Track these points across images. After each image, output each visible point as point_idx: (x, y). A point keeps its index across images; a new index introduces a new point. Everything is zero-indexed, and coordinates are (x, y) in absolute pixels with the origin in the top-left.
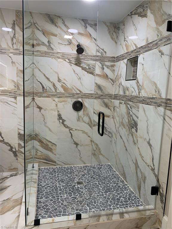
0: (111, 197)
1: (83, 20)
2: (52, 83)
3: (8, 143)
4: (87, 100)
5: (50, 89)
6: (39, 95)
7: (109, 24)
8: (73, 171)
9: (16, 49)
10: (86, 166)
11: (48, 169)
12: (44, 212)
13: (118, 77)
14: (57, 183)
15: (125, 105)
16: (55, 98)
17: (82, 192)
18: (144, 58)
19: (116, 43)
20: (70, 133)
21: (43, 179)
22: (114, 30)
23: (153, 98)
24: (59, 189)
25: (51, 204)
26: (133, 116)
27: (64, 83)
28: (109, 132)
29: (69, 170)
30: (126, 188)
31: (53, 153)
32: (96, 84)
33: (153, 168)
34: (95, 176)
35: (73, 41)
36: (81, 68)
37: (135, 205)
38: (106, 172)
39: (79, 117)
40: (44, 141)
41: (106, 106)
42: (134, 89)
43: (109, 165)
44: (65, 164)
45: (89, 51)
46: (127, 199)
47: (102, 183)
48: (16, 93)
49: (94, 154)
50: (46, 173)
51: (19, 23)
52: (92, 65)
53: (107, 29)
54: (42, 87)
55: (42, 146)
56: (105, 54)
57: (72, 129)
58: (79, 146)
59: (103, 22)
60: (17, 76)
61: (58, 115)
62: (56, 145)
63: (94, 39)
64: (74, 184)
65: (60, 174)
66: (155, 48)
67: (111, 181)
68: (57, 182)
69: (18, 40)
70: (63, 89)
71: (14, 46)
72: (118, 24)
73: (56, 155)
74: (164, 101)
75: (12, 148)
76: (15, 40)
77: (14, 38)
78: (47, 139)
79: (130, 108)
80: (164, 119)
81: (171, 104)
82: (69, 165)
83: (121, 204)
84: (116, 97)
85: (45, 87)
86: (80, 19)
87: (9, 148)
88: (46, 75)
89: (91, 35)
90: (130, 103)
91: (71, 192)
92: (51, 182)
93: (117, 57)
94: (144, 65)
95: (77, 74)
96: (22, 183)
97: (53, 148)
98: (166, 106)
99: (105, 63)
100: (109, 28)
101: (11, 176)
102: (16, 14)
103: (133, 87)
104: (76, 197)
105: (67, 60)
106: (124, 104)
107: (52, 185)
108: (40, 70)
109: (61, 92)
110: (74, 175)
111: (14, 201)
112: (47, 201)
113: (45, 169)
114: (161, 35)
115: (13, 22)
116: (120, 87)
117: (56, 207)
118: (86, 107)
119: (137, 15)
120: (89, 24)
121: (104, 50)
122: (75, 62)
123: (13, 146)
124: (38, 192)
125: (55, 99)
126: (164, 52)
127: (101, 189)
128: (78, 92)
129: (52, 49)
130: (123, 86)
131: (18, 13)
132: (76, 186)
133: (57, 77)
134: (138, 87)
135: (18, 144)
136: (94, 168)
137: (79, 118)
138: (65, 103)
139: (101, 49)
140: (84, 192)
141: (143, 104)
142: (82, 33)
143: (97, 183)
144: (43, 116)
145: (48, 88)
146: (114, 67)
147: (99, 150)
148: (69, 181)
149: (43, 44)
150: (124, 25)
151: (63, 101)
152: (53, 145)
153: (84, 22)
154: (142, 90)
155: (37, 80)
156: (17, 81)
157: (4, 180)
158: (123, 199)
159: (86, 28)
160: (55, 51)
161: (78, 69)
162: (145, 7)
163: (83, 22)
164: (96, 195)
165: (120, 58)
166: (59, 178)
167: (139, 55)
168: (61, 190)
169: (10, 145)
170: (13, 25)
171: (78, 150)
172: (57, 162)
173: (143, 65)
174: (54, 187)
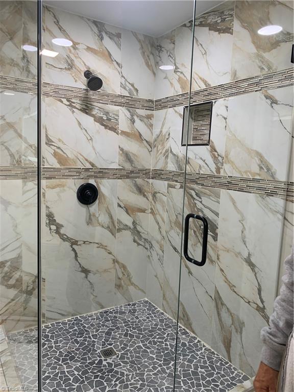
0: (180, 371)
1: (95, 23)
2: (32, 147)
4: (105, 181)
5: (28, 161)
7: (142, 38)
8: (85, 327)
10: (106, 312)
13: (162, 138)
14: (61, 365)
15: (182, 190)
17: (122, 374)
18: (227, 107)
19: (154, 74)
20: (74, 250)
22: (151, 50)
23: (254, 180)
24: (72, 378)
26: (203, 211)
27: (59, 148)
28: (145, 239)
29: (76, 328)
30: (196, 345)
32: (122, 150)
33: (261, 305)
34: (131, 331)
35: (75, 63)
36: (93, 118)
37: (228, 378)
38: (148, 318)
39: (90, 216)
41: (140, 190)
42: (204, 161)
43: (146, 302)
44: (63, 315)
45: (107, 84)
46: (210, 369)
47: (150, 343)
49: (119, 286)
52: (114, 114)
53: (139, 46)
54: (11, 156)
56: (135, 94)
57: (77, 241)
58: (90, 276)
59: (132, 32)
61: (46, 216)
62: (44, 280)
63: (117, 63)
64: (99, 359)
65: (61, 341)
66: (256, 91)
67: (165, 336)
68: (60, 363)
70: (56, 161)
72: (157, 39)
73: (44, 300)
74: (283, 186)
79: (195, 196)
80: (285, 218)
81: (293, 192)
82: (73, 315)
83: (204, 382)
84: (158, 174)
86: (89, 20)
89: (110, 55)
90: (195, 186)
91: (99, 379)
92: (48, 365)
93: (156, 101)
94: (227, 120)
95: (86, 130)
98: (287, 195)
99: (137, 110)
100: (142, 46)
103: (201, 159)
104: (114, 389)
105: (65, 101)
106: (180, 188)
107: (53, 373)
109: (52, 166)
110: (90, 338)
114: (270, 68)
116: (167, 156)
118: (103, 195)
119: (208, 28)
120: (106, 33)
121: (135, 85)
122: (82, 105)
126: (277, 98)
127: (154, 356)
128: (88, 166)
130: (174, 155)
132: (104, 363)
133: (45, 135)
134: (215, 158)
136: (122, 313)
137: (90, 219)
138: (61, 189)
139: (129, 83)
140: (125, 373)
141: (228, 189)
142: (95, 49)
143: (141, 344)
144: (14, 219)
145: (23, 158)
146: (152, 118)
147: (128, 276)
148: (85, 354)
149: (12, 63)
150: (174, 44)
151: (58, 186)
153: (97, 26)
154: (224, 164)
158: (203, 370)
159: (102, 39)
161: (88, 120)
162: (226, 15)
163: (95, 27)
164: (151, 373)
165: (166, 104)
166: (61, 350)
167: (214, 101)
168: (76, 380)
171: (88, 283)
172: (46, 315)
173: (225, 119)
174: (59, 375)
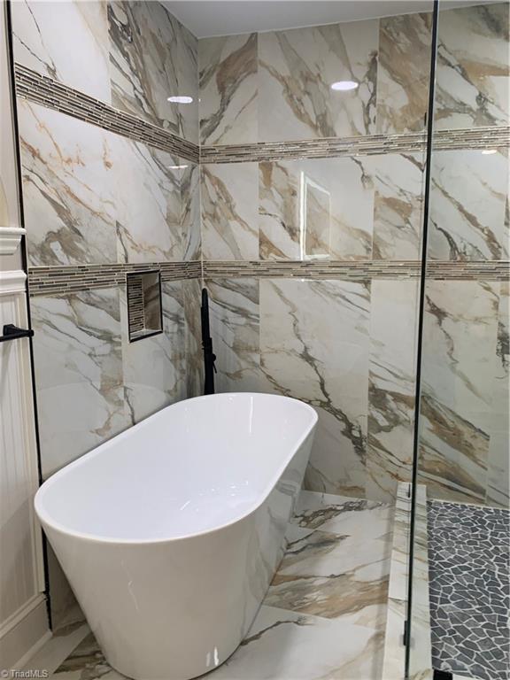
2: (483, 230)
3: (341, 412)
5: (476, 254)
6: (437, 272)
9: (377, 138)
11: (459, 511)
12: (459, 653)
14: (492, 563)
16: (494, 280)
21: (444, 540)
24: (502, 586)
25: (480, 632)
31: (476, 461)
40: (448, 418)
48: (371, 268)
50: (452, 520)
51: (388, 56)
54: (451, 245)
55: (441, 435)
60: (376, 217)
61: (499, 338)
62: (487, 437)
65: (502, 535)
68: (492, 560)
69: (382, 109)
71: (373, 128)
73: (486, 469)
75: (350, 427)
76: (375, 109)
77: (372, 106)
78: (458, 414)
85: (460, 246)
87: (343, 426)
88: (465, 209)
92: (473, 556)
96: (380, 535)
97: (478, 443)
101: (348, 508)
102: (380, 31)
107: (476, 566)
108: (445, 194)
111: (359, 586)
112: (464, 617)
113: (449, 508)
115: (369, 59)
117: (499, 646)
123: (355, 424)
124: (431, 578)
125: (491, 284)
129: (492, 120)
131: (386, 28)
133: (504, 212)
135: (369, 417)
144: (450, 338)
145: (469, 248)
149: (462, 108)
152: (477, 434)
155: (436, 225)
156: (374, 232)
157: (328, 515)
160: (500, 125)
166: (499, 547)
169: (345, 419)
170: (371, 67)
172: (487, 493)
174: (485, 573)
